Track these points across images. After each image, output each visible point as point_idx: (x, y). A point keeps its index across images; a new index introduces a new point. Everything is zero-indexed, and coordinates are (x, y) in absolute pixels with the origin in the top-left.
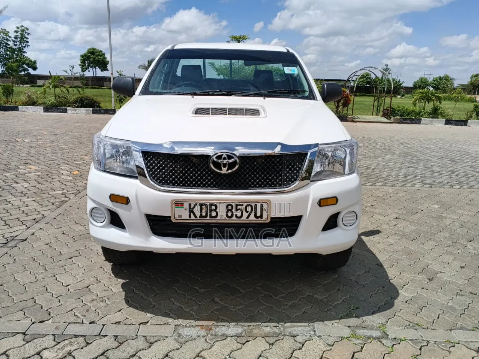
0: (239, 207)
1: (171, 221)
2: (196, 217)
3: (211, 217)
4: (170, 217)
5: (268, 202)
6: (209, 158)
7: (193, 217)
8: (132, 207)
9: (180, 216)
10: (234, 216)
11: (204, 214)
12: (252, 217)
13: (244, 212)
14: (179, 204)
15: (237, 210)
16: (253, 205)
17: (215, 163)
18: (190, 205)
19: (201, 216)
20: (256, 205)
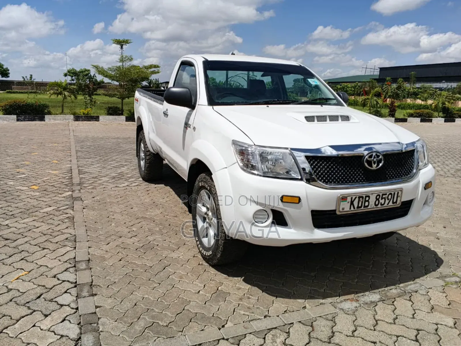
0: (384, 196)
1: (336, 214)
2: (354, 208)
3: (365, 207)
4: (335, 211)
5: (401, 190)
6: (363, 157)
7: (352, 209)
8: (303, 205)
9: (343, 209)
10: (380, 204)
11: (360, 205)
12: (391, 204)
13: (387, 199)
14: (344, 198)
15: (382, 199)
16: (393, 193)
17: (367, 161)
18: (352, 198)
19: (358, 207)
20: (394, 193)
